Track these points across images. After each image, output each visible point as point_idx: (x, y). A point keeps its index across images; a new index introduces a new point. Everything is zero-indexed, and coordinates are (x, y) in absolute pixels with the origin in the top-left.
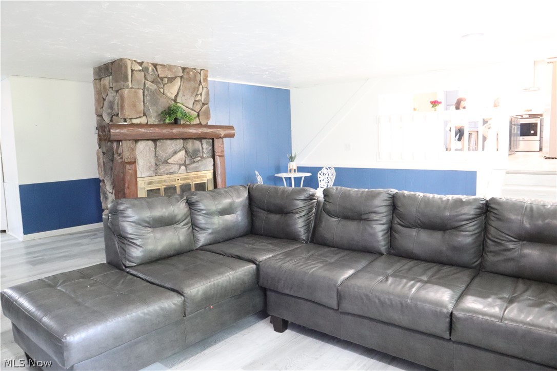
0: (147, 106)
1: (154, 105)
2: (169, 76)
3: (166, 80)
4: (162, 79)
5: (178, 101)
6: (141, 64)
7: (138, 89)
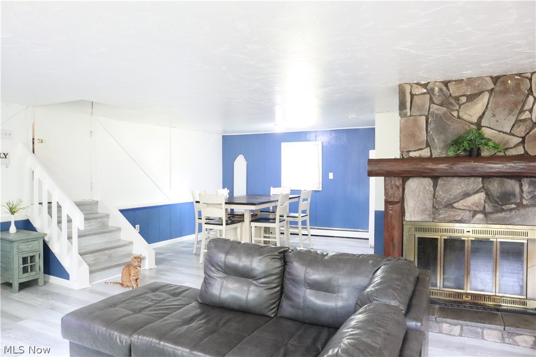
0: (431, 135)
1: (441, 133)
2: (469, 93)
3: (464, 99)
4: (457, 99)
5: (482, 125)
6: (425, 86)
7: (420, 115)
